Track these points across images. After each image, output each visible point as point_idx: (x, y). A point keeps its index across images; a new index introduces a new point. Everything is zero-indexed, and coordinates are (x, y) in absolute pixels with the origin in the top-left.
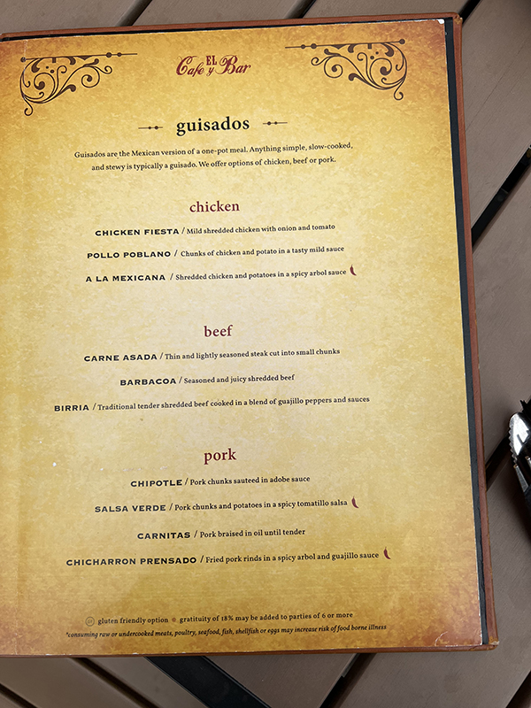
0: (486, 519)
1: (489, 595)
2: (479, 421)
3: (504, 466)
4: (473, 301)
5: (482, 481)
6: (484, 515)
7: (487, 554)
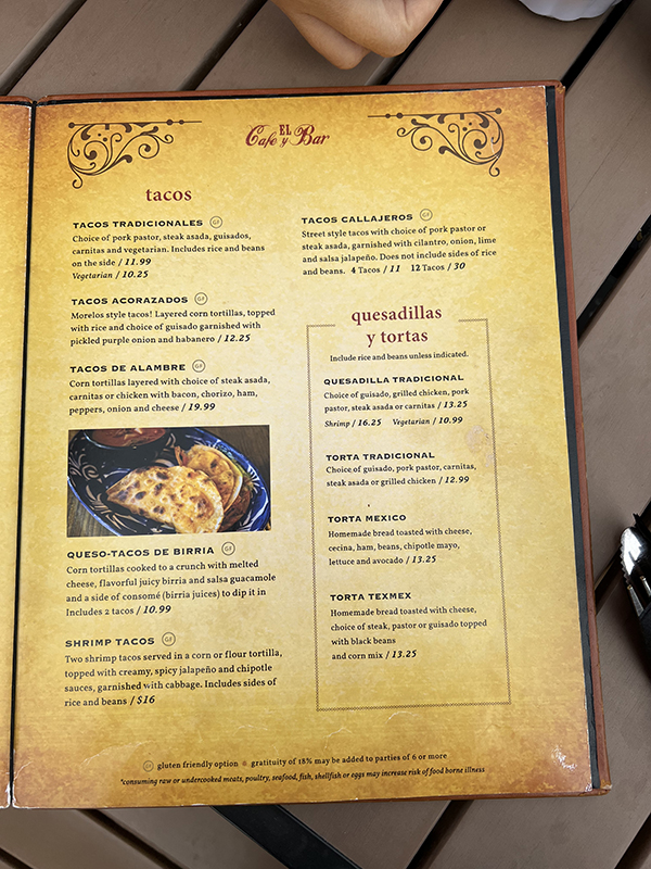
0: (596, 647)
1: (600, 733)
2: (587, 537)
3: (615, 587)
4: (579, 402)
5: (591, 603)
6: (594, 642)
7: (597, 686)
